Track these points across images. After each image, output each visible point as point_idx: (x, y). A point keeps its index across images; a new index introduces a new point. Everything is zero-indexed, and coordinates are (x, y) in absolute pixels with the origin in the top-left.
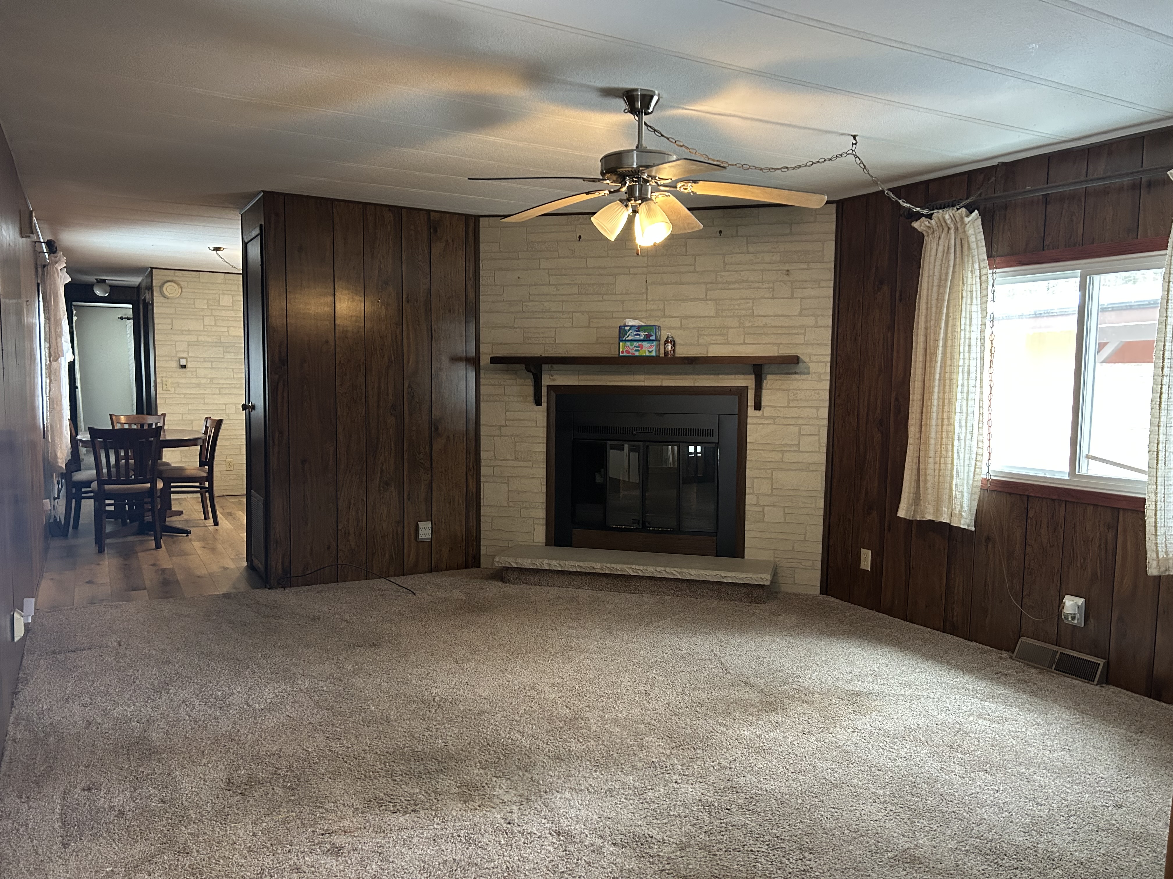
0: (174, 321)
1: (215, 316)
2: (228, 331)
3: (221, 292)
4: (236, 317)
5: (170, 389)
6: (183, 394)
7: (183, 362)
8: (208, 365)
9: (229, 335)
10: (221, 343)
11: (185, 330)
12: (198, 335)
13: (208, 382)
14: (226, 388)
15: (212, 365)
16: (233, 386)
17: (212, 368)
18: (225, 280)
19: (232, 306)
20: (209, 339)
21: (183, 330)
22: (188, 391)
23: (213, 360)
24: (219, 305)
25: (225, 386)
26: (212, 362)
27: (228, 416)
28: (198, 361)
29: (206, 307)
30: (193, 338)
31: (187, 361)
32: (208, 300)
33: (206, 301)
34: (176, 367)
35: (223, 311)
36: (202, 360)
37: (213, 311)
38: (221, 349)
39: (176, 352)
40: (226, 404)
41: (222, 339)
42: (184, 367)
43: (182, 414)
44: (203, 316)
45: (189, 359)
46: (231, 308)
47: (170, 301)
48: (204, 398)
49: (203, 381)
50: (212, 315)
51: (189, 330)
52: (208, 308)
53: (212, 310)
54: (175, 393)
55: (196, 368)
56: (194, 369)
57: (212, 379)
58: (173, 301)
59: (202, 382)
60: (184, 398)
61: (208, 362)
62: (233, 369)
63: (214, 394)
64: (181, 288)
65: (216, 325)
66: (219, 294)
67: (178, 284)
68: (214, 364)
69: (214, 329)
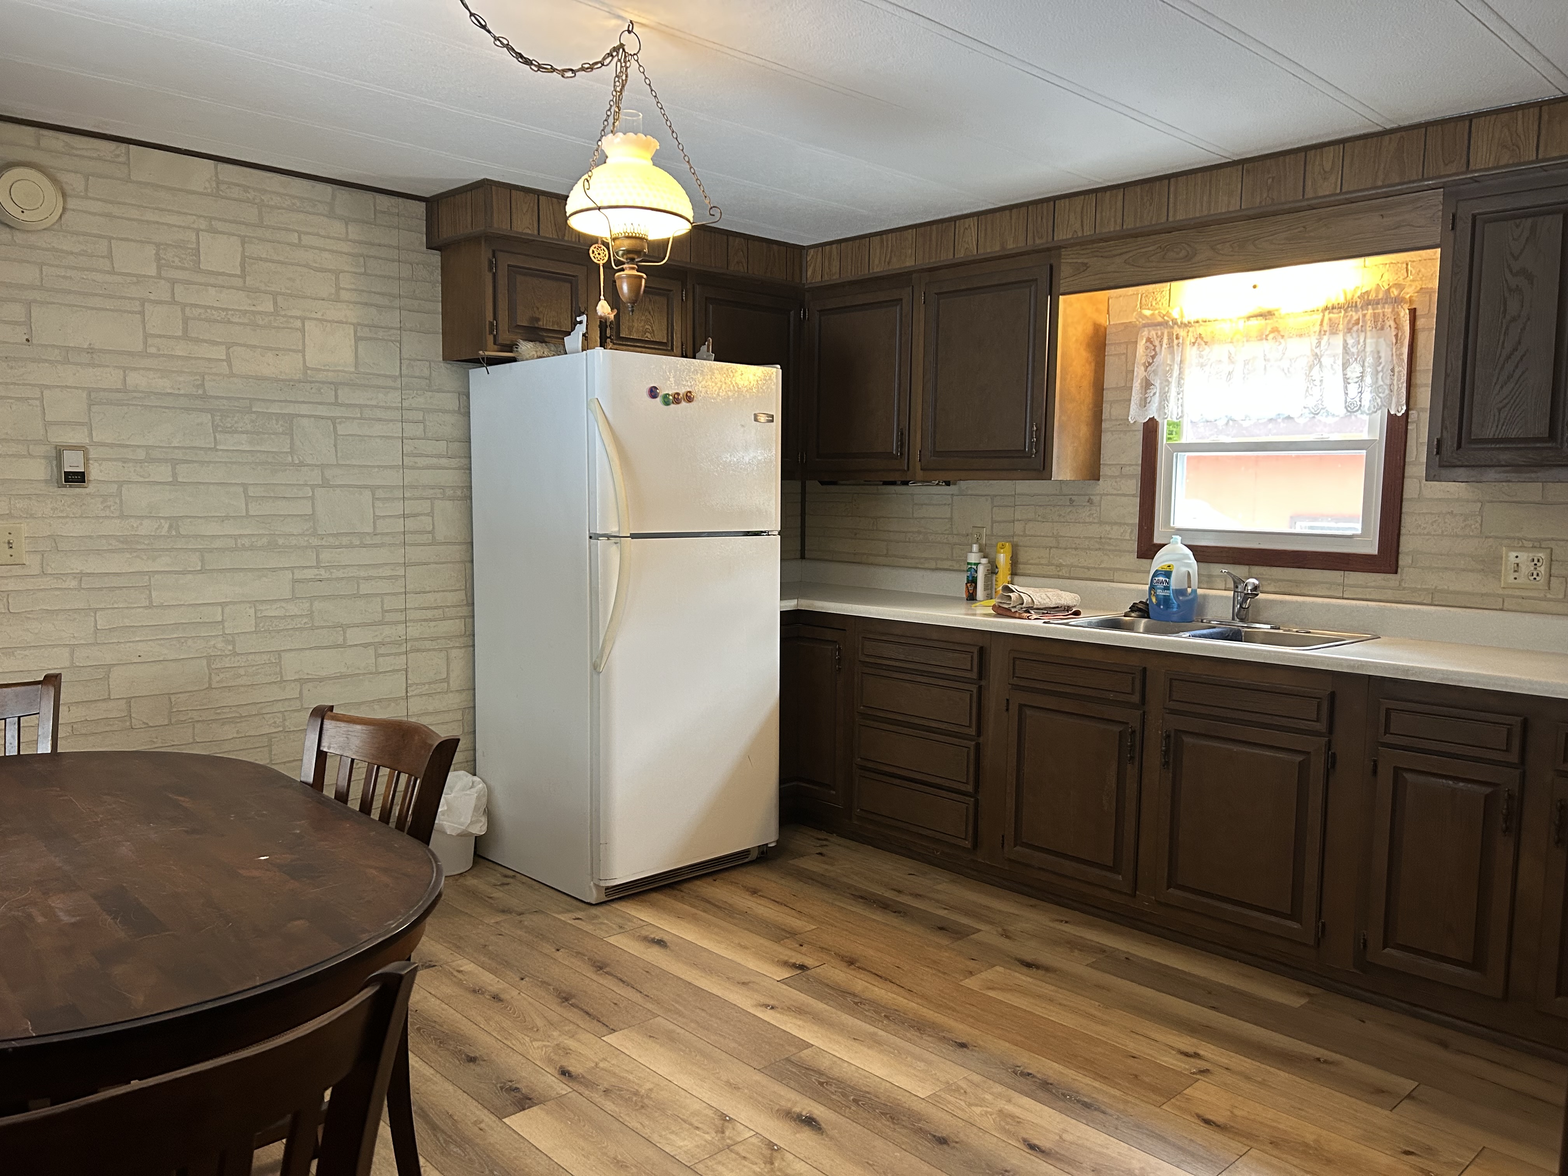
0: (35, 311)
1: (184, 306)
2: (228, 360)
3: (203, 224)
4: (254, 313)
5: (26, 559)
6: (74, 576)
7: (73, 463)
8: (162, 473)
9: (232, 375)
10: (204, 397)
11: (79, 350)
12: (125, 369)
13: (164, 532)
14: (222, 550)
15: (174, 475)
16: (246, 542)
17: (175, 483)
18: (219, 183)
19: (243, 276)
20: (163, 384)
21: (68, 349)
22: (93, 565)
23: (178, 454)
24: (197, 269)
25: (217, 544)
26: (175, 463)
27: (233, 642)
28: (125, 461)
29: (153, 272)
30: (109, 378)
31: (87, 460)
32: (158, 245)
33: (151, 251)
34: (46, 481)
35: (212, 291)
36: (141, 454)
37: (178, 288)
38: (206, 418)
39: (47, 425)
40: (223, 605)
41: (207, 385)
42: (76, 478)
43: (73, 648)
44: (143, 302)
45: (93, 454)
46: (238, 282)
47: (19, 237)
48: (148, 587)
49: (146, 528)
50: (173, 302)
51: (91, 351)
52: (159, 276)
53: (173, 282)
54: (44, 574)
55: (121, 484)
56: (114, 488)
57: (174, 521)
58: (32, 238)
59: (142, 531)
60: (80, 588)
61: (159, 460)
62: (245, 486)
63: (184, 573)
64: (64, 195)
65: (185, 336)
66: (198, 231)
67: (54, 180)
68: (182, 469)
69: (181, 349)
